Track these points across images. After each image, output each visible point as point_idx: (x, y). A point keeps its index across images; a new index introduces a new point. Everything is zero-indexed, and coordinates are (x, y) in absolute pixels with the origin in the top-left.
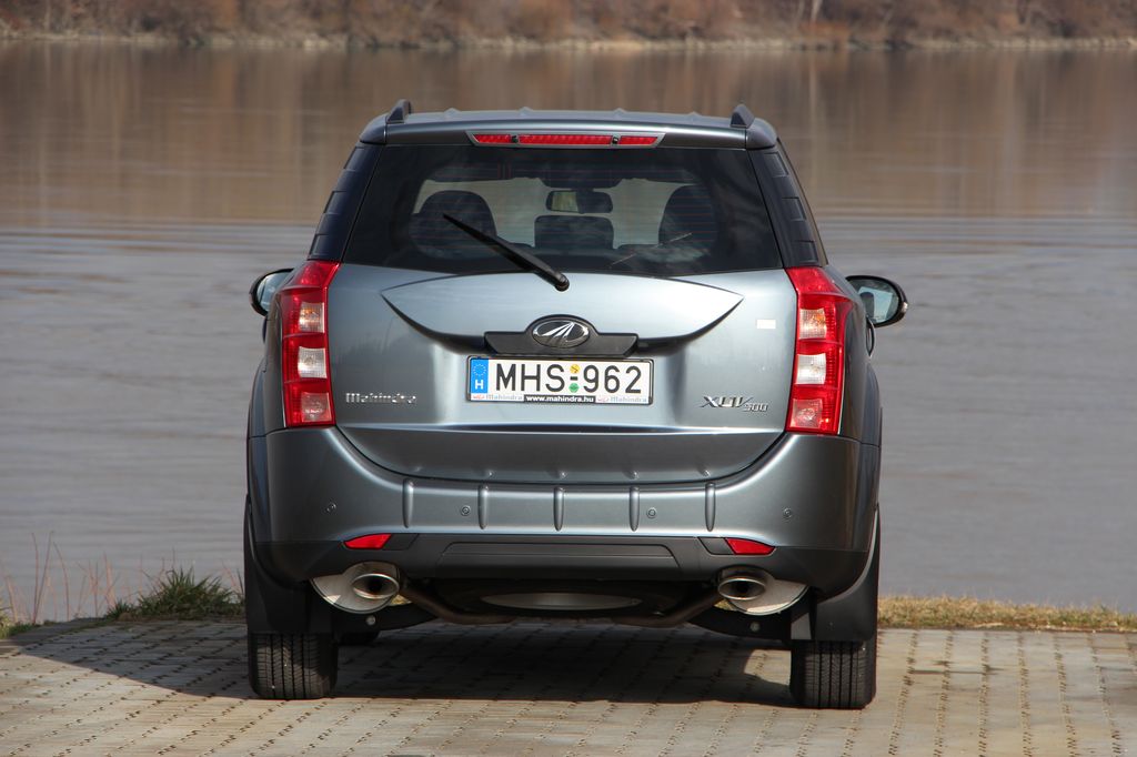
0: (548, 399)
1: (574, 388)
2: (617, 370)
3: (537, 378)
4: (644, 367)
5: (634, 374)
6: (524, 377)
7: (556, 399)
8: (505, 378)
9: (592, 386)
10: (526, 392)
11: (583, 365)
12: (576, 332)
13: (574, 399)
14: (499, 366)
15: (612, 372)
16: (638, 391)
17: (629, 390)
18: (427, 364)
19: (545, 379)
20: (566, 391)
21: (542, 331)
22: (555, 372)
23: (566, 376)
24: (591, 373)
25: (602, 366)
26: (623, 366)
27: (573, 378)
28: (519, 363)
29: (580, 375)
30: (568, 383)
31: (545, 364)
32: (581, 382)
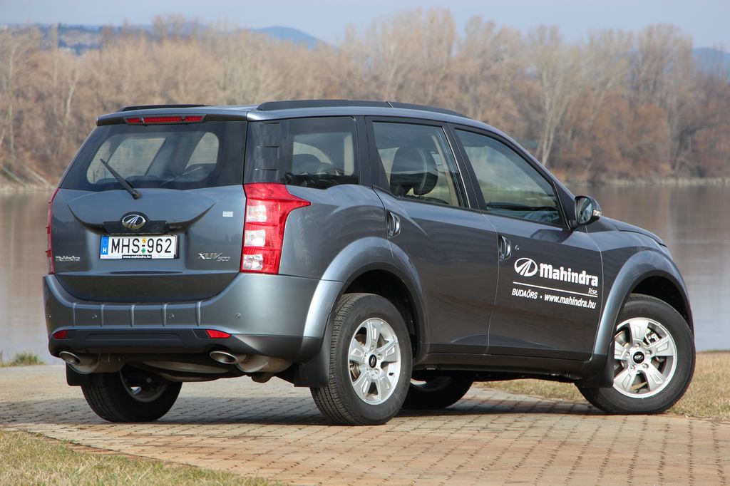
0: (133, 257)
1: (143, 251)
2: (162, 241)
3: (128, 246)
4: (174, 239)
5: (169, 241)
6: (123, 246)
7: (135, 257)
8: (115, 246)
9: (150, 249)
10: (123, 254)
11: (147, 238)
12: (139, 221)
13: (142, 257)
14: (113, 240)
15: (159, 242)
16: (170, 252)
17: (166, 251)
18: (84, 239)
19: (132, 247)
20: (140, 253)
21: (126, 220)
22: (136, 243)
23: (140, 244)
24: (151, 244)
25: (155, 239)
26: (164, 238)
27: (143, 246)
28: (121, 238)
29: (146, 244)
30: (141, 248)
31: (132, 239)
32: (147, 248)
